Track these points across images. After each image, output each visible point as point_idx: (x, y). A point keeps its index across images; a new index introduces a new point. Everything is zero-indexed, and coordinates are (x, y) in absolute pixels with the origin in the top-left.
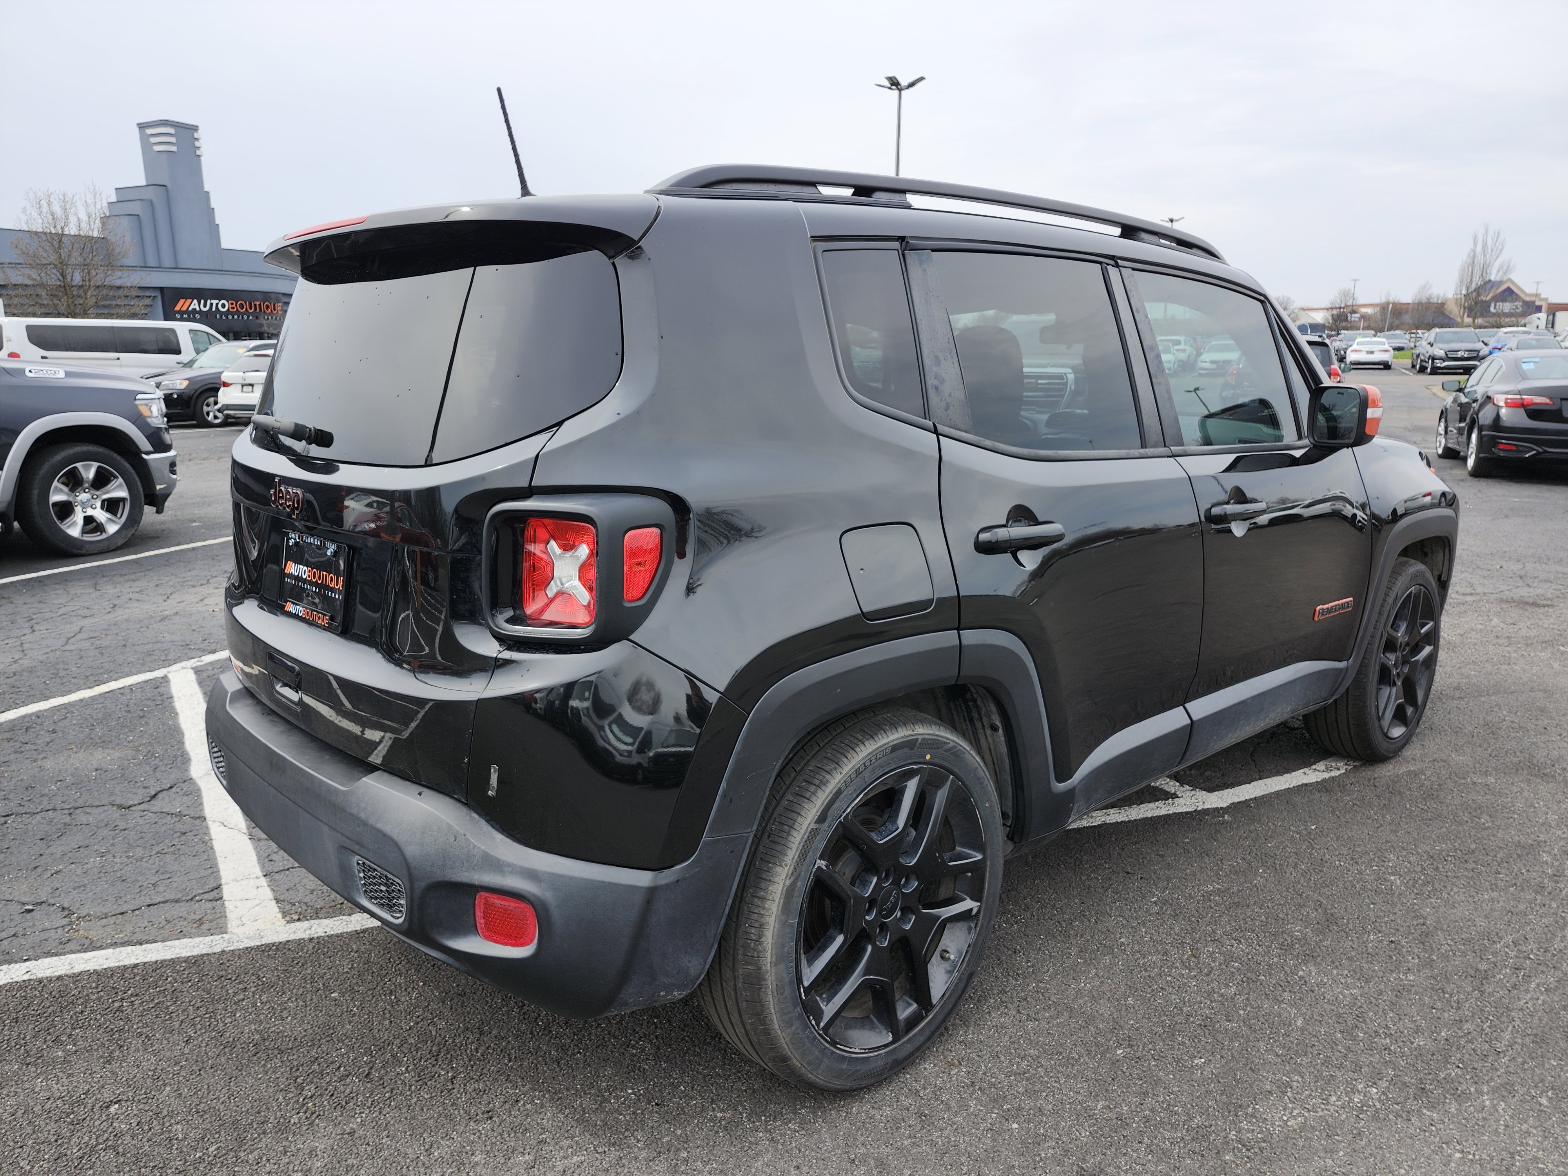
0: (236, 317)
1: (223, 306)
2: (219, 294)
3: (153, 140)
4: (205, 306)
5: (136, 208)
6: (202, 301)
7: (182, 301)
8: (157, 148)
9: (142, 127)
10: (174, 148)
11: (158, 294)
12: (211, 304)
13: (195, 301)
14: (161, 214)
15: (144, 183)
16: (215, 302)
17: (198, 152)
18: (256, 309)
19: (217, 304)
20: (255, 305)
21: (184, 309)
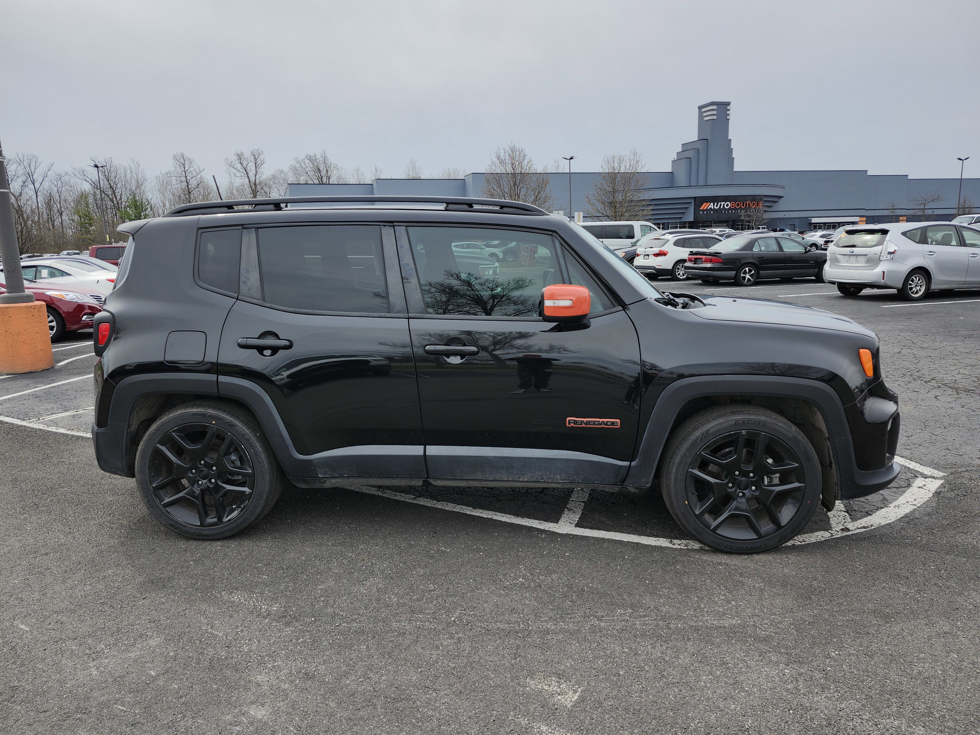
0: (733, 211)
1: (727, 205)
2: (725, 199)
3: (705, 114)
4: (717, 206)
5: (690, 154)
6: (716, 203)
7: (705, 204)
8: (706, 119)
9: (700, 108)
10: (715, 117)
11: (693, 201)
12: (721, 205)
13: (712, 204)
14: (702, 156)
15: (697, 140)
16: (722, 203)
17: (728, 117)
18: (746, 206)
19: (724, 204)
20: (746, 204)
21: (705, 208)
